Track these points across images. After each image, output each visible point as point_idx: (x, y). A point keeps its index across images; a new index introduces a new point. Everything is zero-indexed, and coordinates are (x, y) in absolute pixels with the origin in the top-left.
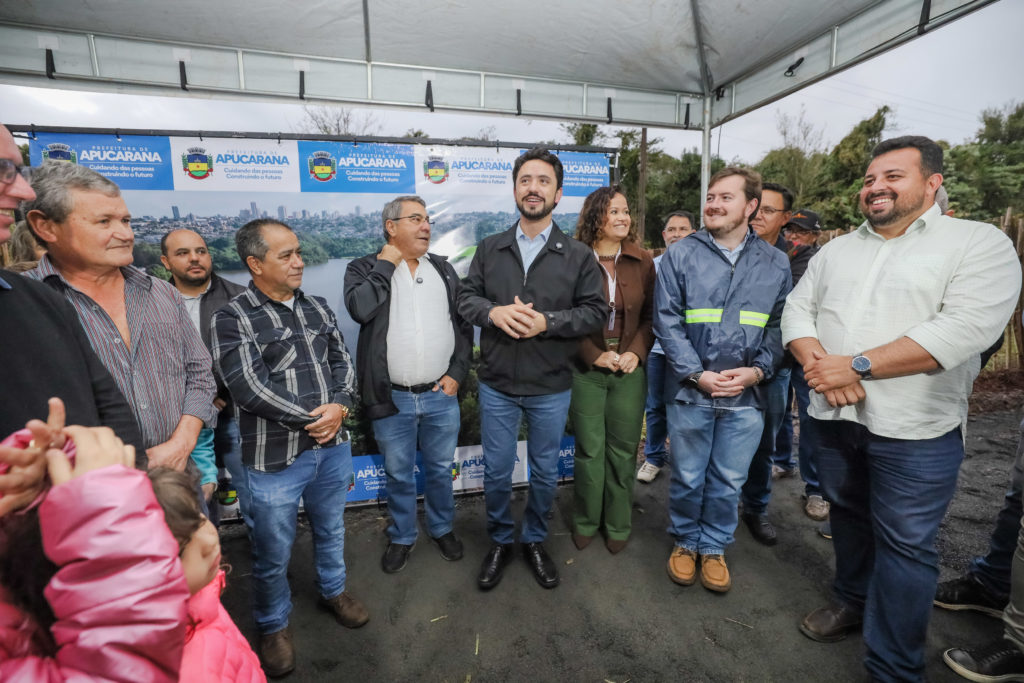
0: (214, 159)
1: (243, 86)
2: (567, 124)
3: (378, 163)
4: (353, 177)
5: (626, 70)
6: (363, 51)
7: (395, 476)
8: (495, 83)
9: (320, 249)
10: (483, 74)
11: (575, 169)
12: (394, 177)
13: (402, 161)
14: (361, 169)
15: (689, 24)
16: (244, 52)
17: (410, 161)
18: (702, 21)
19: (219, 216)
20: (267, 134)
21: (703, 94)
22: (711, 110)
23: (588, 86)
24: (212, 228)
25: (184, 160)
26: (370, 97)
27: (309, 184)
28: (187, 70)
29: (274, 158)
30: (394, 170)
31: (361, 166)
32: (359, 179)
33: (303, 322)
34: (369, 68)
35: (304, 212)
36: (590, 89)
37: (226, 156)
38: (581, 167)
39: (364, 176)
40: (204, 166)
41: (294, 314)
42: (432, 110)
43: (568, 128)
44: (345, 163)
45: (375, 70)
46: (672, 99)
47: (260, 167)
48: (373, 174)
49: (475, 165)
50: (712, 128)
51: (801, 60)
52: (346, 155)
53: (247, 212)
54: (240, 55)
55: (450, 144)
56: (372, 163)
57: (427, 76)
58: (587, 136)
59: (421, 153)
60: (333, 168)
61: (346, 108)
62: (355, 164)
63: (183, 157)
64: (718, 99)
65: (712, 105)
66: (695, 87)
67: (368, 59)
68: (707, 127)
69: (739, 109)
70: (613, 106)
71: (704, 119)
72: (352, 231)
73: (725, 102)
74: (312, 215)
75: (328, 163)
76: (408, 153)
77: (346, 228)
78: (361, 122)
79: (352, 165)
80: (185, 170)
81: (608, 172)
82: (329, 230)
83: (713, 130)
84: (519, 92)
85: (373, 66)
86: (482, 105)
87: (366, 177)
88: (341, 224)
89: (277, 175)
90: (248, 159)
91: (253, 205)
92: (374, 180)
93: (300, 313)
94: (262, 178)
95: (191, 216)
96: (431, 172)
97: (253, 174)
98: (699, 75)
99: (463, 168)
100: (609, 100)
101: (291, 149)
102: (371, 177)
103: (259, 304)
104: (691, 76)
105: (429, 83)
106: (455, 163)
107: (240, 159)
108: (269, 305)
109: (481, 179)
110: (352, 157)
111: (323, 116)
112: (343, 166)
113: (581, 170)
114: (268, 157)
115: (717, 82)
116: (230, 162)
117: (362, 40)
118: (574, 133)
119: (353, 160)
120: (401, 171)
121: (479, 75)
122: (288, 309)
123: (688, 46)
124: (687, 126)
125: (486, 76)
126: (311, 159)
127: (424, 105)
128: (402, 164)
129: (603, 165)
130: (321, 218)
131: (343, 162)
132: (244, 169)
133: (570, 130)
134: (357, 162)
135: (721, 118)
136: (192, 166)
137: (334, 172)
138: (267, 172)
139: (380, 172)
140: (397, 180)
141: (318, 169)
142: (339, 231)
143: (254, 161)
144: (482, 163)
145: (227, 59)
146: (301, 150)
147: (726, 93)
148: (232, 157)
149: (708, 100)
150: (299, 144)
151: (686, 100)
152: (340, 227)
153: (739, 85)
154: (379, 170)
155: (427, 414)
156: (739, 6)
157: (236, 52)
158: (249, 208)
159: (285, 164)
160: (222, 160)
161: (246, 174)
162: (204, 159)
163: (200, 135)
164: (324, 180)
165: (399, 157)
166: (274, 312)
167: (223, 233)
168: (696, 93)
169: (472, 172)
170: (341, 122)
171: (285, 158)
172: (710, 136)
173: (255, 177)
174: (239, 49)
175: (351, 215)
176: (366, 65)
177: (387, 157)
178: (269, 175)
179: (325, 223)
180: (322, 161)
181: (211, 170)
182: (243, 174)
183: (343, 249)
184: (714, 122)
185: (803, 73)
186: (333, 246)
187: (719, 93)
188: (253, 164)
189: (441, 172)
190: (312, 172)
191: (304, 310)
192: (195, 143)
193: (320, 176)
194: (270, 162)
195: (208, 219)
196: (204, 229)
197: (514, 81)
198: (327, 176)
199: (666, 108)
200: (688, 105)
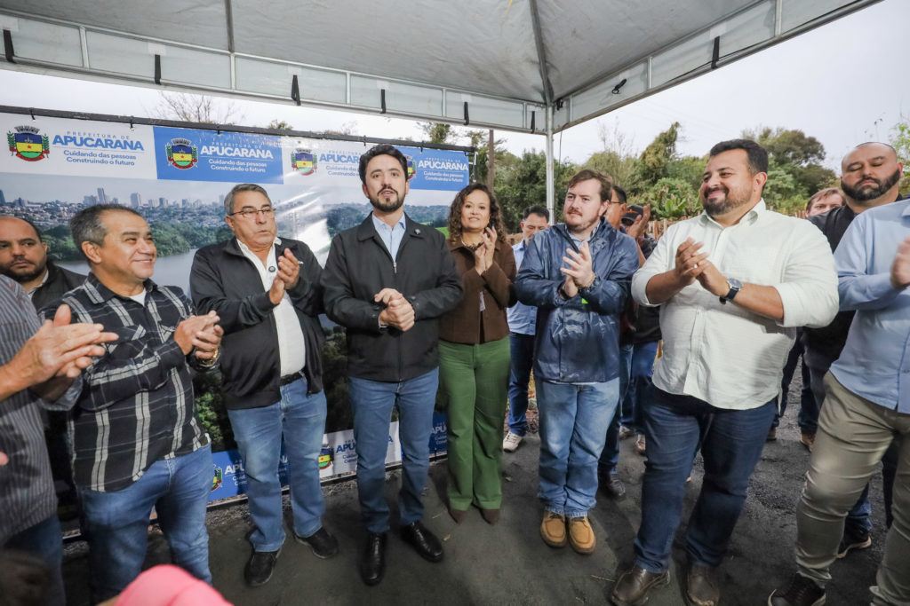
0: (51, 140)
1: (87, 65)
2: (423, 123)
3: (244, 153)
4: (215, 165)
5: (480, 79)
6: (225, 41)
7: (258, 477)
8: (359, 82)
9: (180, 239)
10: (348, 72)
11: (438, 165)
12: (261, 168)
13: (268, 152)
14: (225, 158)
15: (533, 43)
16: (87, 30)
17: (277, 152)
18: (544, 41)
19: (57, 202)
20: (117, 117)
21: (545, 104)
22: (553, 118)
23: (447, 90)
24: (49, 215)
25: (9, 139)
26: (233, 87)
27: (167, 170)
28: (14, 41)
29: (125, 142)
30: (260, 160)
31: (225, 155)
32: (223, 168)
33: (157, 318)
34: (232, 58)
35: (161, 200)
36: (449, 93)
37: (66, 137)
38: (443, 163)
39: (227, 165)
40: (38, 148)
41: (145, 310)
42: (299, 103)
43: (424, 126)
44: (207, 152)
45: (238, 60)
46: (519, 107)
47: (109, 151)
48: (238, 163)
49: (343, 159)
50: (554, 133)
51: (624, 81)
52: (208, 145)
53: (93, 198)
54: (83, 31)
55: (318, 137)
56: (236, 152)
57: (293, 71)
58: (441, 135)
59: (288, 145)
60: (194, 155)
61: (207, 97)
62: (218, 153)
63: (9, 135)
64: (558, 109)
65: (553, 113)
66: (539, 98)
67: (231, 50)
68: (550, 132)
69: (576, 118)
70: (470, 110)
71: (547, 125)
72: (215, 220)
73: (563, 111)
74: (171, 203)
75: (188, 151)
76: (274, 144)
77: (210, 217)
78: (222, 110)
79: (215, 154)
80: (12, 149)
81: (467, 169)
82: (190, 218)
83: (555, 135)
84: (383, 92)
85: (236, 56)
86: (348, 102)
87: (231, 166)
88: (204, 213)
89: (131, 160)
90: (94, 143)
91: (101, 191)
92: (240, 169)
93: (152, 308)
94: (113, 163)
95: (20, 202)
96: (299, 163)
97: (100, 159)
98: (542, 87)
99: (331, 161)
100: (466, 104)
101: (146, 135)
102: (236, 166)
103: (101, 300)
104: (535, 88)
105: (295, 78)
106: (323, 155)
107: (84, 142)
108: (115, 300)
109: (349, 172)
110: (215, 145)
111: (182, 102)
112: (205, 154)
113: (443, 166)
114: (118, 141)
115: (557, 94)
116: (71, 144)
117: (224, 30)
118: (430, 131)
119: (217, 149)
120: (267, 161)
121: (345, 74)
122: (138, 305)
123: (533, 62)
124: (533, 130)
125: (351, 75)
126: (168, 145)
127: (290, 98)
128: (269, 154)
129: (463, 162)
130: (181, 206)
131: (204, 150)
132: (89, 152)
133: (425, 128)
134: (221, 151)
135: (562, 125)
136: (21, 147)
137: (195, 160)
138: (117, 156)
139: (246, 162)
140: (264, 171)
141: (177, 157)
142: (201, 220)
143: (102, 145)
144: (350, 157)
145: (69, 34)
146: (157, 136)
147: (564, 104)
148: (74, 140)
149: (550, 109)
150: (155, 130)
151: (531, 108)
152: (202, 216)
153: (576, 98)
154: (245, 159)
155: (292, 407)
156: (574, 32)
157: (78, 28)
158: (95, 194)
159: (139, 150)
160: (61, 142)
161: (92, 158)
162: (38, 139)
163: (33, 112)
164: (184, 167)
165: (265, 148)
166: (122, 308)
167: (63, 221)
168: (540, 103)
169: (340, 165)
170: (202, 109)
171: (138, 143)
172: (553, 140)
173: (103, 162)
174: (82, 26)
175: (215, 204)
176: (229, 56)
177: (253, 147)
178: (120, 160)
179: (185, 212)
180: (181, 148)
181: (47, 152)
182: (88, 158)
183: (206, 239)
184: (556, 128)
185: (627, 92)
186: (195, 235)
187: (558, 104)
188: (99, 147)
189: (309, 165)
190: (170, 159)
191: (157, 303)
192: (26, 121)
193: (178, 163)
194: (121, 146)
195: (43, 205)
196: (37, 215)
197: (378, 82)
198: (188, 164)
199: (514, 114)
200: (533, 113)
